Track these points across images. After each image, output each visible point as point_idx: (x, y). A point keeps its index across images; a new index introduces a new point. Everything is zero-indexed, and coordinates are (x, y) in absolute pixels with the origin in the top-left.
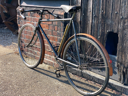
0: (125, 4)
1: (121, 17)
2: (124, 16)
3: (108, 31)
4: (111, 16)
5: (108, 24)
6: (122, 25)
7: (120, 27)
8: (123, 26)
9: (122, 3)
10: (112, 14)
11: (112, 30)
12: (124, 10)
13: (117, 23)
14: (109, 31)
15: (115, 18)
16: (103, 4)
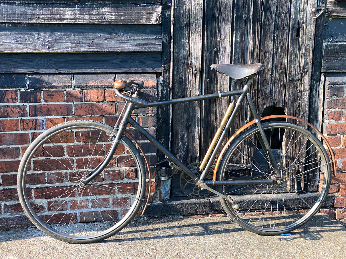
0: (296, 56)
1: (290, 78)
2: (295, 77)
3: (265, 107)
4: (271, 78)
5: (265, 94)
6: (291, 91)
7: (289, 96)
8: (293, 94)
9: (291, 54)
10: (271, 75)
11: (274, 102)
12: (294, 67)
13: (282, 89)
14: (268, 105)
15: (279, 81)
16: (253, 58)
